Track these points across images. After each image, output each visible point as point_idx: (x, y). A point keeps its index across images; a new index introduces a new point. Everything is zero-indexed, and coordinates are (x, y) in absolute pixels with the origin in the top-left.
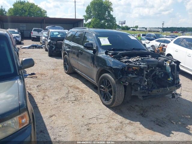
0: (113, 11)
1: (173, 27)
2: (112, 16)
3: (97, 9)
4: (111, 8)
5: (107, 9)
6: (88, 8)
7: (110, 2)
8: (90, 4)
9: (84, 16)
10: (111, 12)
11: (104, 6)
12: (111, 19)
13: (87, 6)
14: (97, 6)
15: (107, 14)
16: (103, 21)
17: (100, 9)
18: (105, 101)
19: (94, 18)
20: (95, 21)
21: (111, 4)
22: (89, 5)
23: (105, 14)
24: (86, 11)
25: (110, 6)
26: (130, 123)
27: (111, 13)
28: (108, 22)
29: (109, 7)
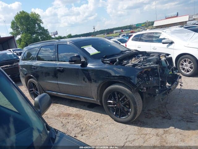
0: (42, 23)
1: (101, 30)
2: (43, 28)
3: (24, 23)
4: (40, 20)
5: (36, 21)
6: (13, 23)
7: (38, 14)
8: (14, 19)
9: (11, 33)
10: (41, 24)
11: (32, 19)
12: (43, 31)
13: (12, 21)
14: (23, 20)
15: (37, 26)
16: (34, 36)
17: (27, 23)
18: (120, 117)
19: (24, 33)
20: (26, 36)
21: (39, 16)
22: (13, 21)
23: (35, 27)
24: (12, 27)
25: (38, 18)
26: (165, 132)
27: (41, 26)
28: (40, 35)
29: (37, 20)
